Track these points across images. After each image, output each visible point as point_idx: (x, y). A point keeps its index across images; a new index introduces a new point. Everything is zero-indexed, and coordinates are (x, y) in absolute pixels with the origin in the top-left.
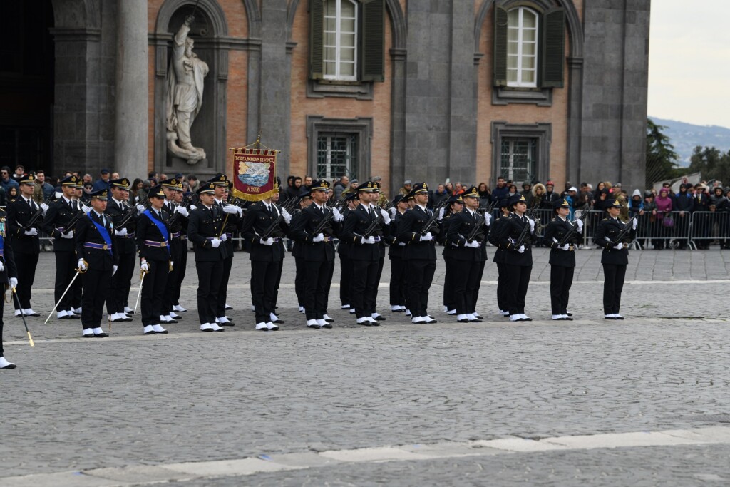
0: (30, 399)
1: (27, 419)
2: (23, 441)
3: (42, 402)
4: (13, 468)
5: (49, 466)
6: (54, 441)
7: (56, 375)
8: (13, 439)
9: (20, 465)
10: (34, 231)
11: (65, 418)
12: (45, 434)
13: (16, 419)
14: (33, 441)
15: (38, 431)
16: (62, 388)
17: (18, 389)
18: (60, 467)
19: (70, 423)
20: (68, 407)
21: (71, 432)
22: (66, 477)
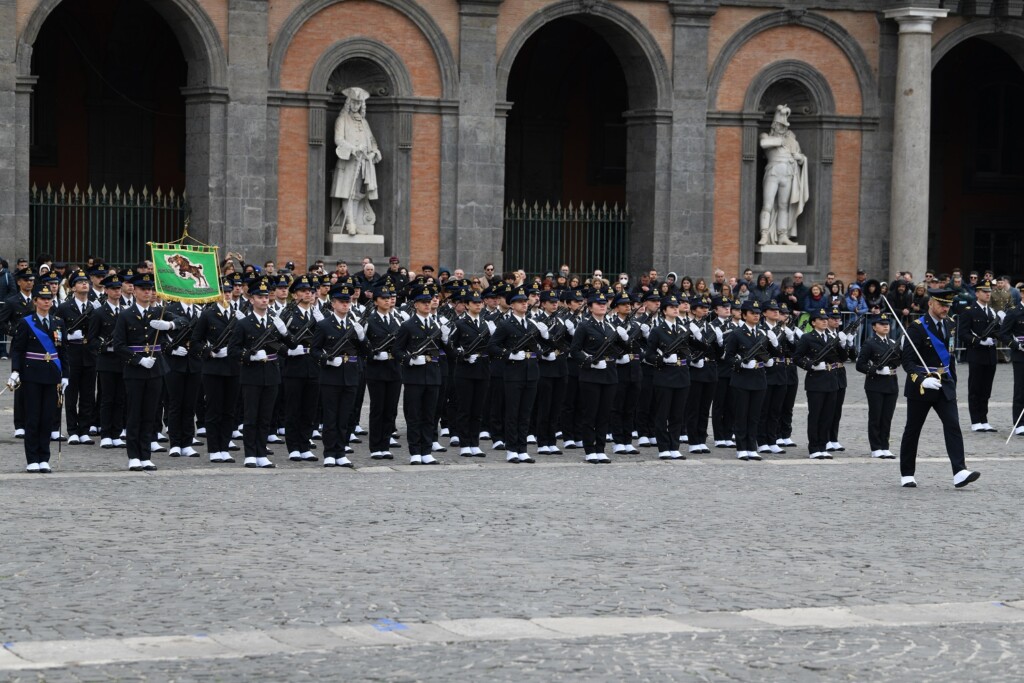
0: (965, 520)
1: (956, 543)
2: (947, 566)
3: (978, 525)
4: (930, 594)
5: (968, 594)
6: (981, 567)
7: (1000, 496)
8: (937, 563)
9: (938, 591)
10: (989, 341)
11: (998, 543)
12: (973, 560)
13: (946, 541)
14: (959, 566)
15: (966, 556)
16: (1003, 510)
17: (956, 510)
18: (980, 596)
19: (1002, 548)
20: (1005, 532)
21: (1001, 559)
22: (986, 607)
